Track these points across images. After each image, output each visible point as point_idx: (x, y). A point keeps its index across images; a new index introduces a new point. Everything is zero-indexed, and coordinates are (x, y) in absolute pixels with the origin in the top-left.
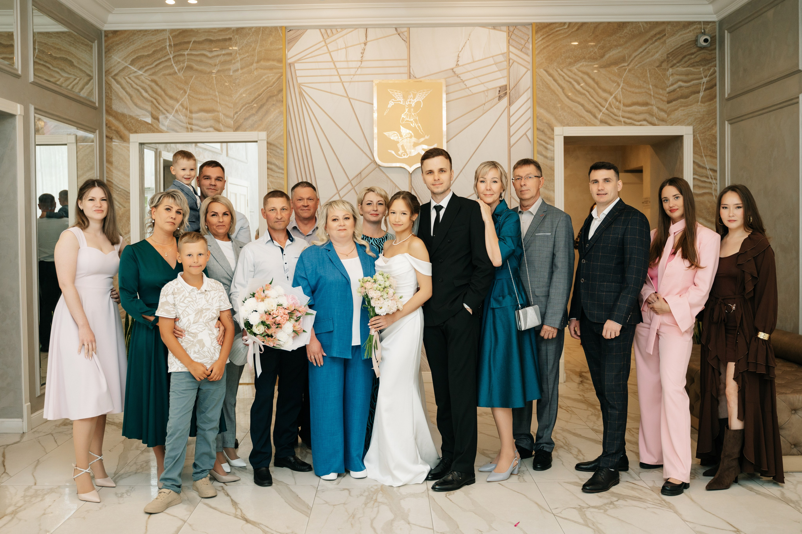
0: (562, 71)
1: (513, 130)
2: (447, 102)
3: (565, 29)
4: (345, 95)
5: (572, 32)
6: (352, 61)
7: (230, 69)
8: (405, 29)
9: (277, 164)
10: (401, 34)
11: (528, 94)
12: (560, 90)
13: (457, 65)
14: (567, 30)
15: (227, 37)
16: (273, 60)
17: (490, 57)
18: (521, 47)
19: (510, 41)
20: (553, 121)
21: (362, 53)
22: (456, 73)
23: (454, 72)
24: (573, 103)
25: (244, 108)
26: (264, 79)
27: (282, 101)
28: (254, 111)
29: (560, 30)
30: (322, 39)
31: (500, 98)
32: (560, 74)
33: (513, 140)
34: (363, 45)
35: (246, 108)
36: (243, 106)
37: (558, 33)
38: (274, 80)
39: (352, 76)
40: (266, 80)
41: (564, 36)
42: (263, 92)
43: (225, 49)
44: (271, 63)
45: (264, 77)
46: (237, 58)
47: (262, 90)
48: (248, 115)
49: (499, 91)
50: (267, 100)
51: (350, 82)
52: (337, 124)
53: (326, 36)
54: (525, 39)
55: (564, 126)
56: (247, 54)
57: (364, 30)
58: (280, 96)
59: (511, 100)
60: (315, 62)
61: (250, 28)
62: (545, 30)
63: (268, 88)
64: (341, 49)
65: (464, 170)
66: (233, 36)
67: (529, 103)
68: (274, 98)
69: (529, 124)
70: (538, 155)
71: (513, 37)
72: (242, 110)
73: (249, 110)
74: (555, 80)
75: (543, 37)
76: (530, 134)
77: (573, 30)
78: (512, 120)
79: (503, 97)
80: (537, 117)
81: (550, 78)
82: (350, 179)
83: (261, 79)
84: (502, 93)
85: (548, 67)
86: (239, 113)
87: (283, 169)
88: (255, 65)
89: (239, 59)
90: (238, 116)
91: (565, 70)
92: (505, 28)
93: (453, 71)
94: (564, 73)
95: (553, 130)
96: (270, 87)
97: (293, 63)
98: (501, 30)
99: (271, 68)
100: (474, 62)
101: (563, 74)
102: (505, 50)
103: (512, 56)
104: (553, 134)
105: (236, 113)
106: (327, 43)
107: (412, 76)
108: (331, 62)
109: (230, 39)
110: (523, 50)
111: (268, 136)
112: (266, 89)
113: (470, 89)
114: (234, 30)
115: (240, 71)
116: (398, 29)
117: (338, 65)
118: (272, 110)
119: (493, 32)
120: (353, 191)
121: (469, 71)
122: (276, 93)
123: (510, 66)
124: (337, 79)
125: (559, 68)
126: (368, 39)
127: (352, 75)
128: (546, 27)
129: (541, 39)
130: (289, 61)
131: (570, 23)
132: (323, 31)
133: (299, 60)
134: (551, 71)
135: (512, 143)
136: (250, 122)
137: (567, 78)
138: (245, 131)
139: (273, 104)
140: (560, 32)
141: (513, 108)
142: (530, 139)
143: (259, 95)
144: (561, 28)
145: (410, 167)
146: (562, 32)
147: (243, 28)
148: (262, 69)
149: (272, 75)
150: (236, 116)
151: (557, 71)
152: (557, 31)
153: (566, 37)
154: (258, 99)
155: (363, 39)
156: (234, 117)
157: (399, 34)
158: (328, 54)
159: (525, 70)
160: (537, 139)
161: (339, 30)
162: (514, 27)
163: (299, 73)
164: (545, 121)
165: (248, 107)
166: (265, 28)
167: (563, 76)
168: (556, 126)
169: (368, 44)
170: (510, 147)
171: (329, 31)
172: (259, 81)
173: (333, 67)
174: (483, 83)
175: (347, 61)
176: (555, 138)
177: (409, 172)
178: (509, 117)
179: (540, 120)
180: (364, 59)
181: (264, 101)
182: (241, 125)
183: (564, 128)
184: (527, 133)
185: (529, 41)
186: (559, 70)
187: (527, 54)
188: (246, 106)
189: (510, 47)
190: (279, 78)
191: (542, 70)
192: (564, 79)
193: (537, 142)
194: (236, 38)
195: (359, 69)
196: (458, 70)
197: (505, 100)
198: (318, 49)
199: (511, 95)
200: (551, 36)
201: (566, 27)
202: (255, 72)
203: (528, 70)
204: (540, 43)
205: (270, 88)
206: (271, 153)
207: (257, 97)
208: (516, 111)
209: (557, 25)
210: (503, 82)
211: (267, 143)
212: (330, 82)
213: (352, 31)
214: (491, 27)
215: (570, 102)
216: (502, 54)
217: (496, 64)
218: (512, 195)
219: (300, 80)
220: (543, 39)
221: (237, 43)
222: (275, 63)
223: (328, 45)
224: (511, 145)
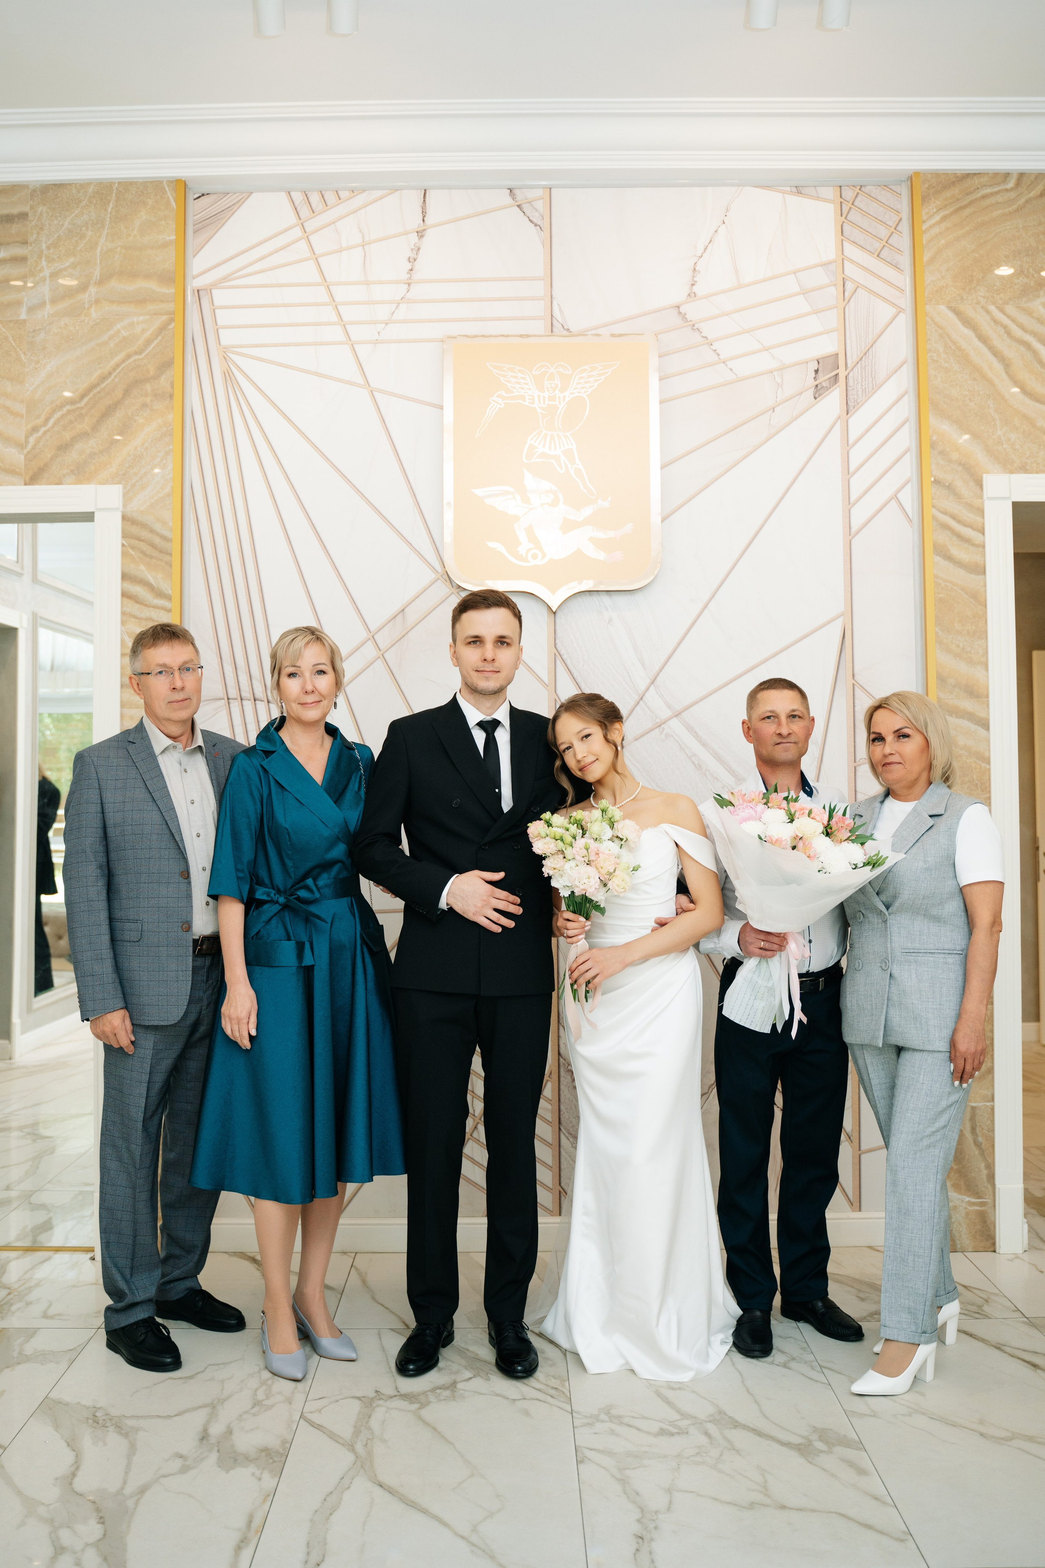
0: (1002, 311)
1: (857, 485)
2: (661, 402)
3: (1007, 190)
4: (361, 380)
5: (1027, 202)
6: (381, 282)
7: (19, 303)
8: (539, 192)
9: (152, 581)
10: (526, 207)
11: (904, 380)
12: (998, 366)
13: (692, 295)
14: (1013, 195)
15: (15, 211)
16: (148, 276)
17: (788, 274)
18: (878, 245)
19: (846, 227)
20: (980, 456)
21: (412, 260)
22: (689, 317)
23: (683, 316)
24: (1037, 405)
25: (58, 415)
26: (119, 331)
27: (171, 396)
28: (85, 425)
29: (992, 194)
30: (292, 219)
31: (818, 391)
32: (996, 322)
33: (859, 516)
34: (414, 237)
35: (63, 416)
36: (54, 411)
37: (988, 202)
38: (147, 334)
39: (380, 327)
40: (124, 333)
41: (1007, 211)
42: (114, 370)
43: (8, 244)
44: (141, 284)
45: (119, 326)
46: (41, 271)
47: (113, 363)
48: (67, 436)
49: (817, 371)
50: (127, 392)
51: (376, 342)
52: (333, 466)
53: (305, 212)
54: (890, 223)
55: (1012, 472)
56: (72, 260)
57: (417, 196)
58: (164, 381)
59: (850, 396)
60: (272, 286)
61: (82, 186)
62: (948, 194)
63: (129, 356)
64: (349, 248)
65: (713, 601)
66: (32, 208)
67: (906, 408)
68: (148, 387)
69: (907, 468)
70: (938, 559)
71: (854, 216)
72: (51, 422)
73: (71, 422)
74: (983, 339)
75: (942, 213)
76: (908, 498)
77: (1031, 195)
78: (857, 456)
79: (827, 388)
80: (933, 446)
81: (967, 332)
82: (373, 628)
83: (112, 332)
84: (823, 378)
85: (962, 299)
86: (43, 429)
87: (169, 598)
88: (93, 290)
89: (47, 273)
90: (38, 441)
91: (1010, 309)
92: (829, 192)
93: (680, 313)
94: (1008, 317)
95: (980, 484)
96: (136, 353)
97: (209, 290)
98: (818, 198)
99: (141, 300)
100: (740, 286)
101: (1007, 321)
102: (831, 253)
103: (851, 270)
104: (981, 497)
105: (35, 429)
106: (307, 230)
107: (557, 325)
108: (318, 285)
109: (23, 216)
110: (884, 254)
111: (127, 497)
112: (123, 361)
113: (730, 364)
114: (34, 191)
115: (49, 309)
116: (517, 192)
117: (340, 293)
118: (141, 421)
119: (794, 201)
120: (379, 663)
121: (728, 314)
122: (152, 372)
123: (845, 298)
124: (337, 333)
125: (994, 303)
126: (429, 220)
127: (381, 322)
128: (953, 183)
129: (937, 218)
130: (198, 283)
131: (1022, 175)
132: (298, 196)
133: (225, 279)
134: (970, 312)
135: (856, 524)
136: (73, 455)
137: (1018, 332)
138: (60, 483)
139: (145, 405)
140: (993, 200)
141: (858, 421)
142: (910, 515)
143: (103, 378)
144: (996, 189)
145: (553, 591)
146: (999, 198)
147: (59, 186)
148: (113, 302)
149: (141, 318)
150: (32, 440)
151: (988, 312)
152: (984, 197)
153: (1010, 213)
154: (98, 389)
155: (415, 221)
156: (27, 442)
157: (518, 206)
158: (311, 264)
159: (892, 311)
160: (934, 511)
161: (343, 194)
162: (857, 190)
163: (223, 317)
164: (955, 456)
165: (69, 412)
166: (126, 185)
167: (1005, 327)
168: (987, 473)
169: (429, 233)
170: (850, 534)
171: (315, 198)
172: (105, 337)
173: (326, 298)
174: (767, 349)
175: (367, 283)
176: (988, 506)
177: (549, 608)
178: (847, 445)
179: (941, 453)
180: (416, 276)
181: (119, 393)
182: (46, 465)
183: (1014, 477)
184: (899, 496)
185: (899, 228)
186: (992, 308)
187: (896, 267)
188: (65, 410)
189: (846, 244)
190: (163, 328)
191: (942, 308)
192: (1009, 333)
193: (934, 518)
194: (41, 214)
195: (403, 306)
196: (693, 311)
197: (834, 399)
198: (283, 248)
199: (851, 383)
200: (968, 211)
201: (1011, 184)
202: (93, 310)
203: (900, 310)
204: (937, 230)
205: (137, 357)
206: (133, 548)
207: (98, 384)
208: (867, 431)
209: (984, 180)
210: (828, 346)
211: (124, 518)
212: (315, 344)
213: (381, 198)
214: (788, 189)
215: (1028, 401)
216: (824, 265)
217: (805, 292)
218: (857, 678)
219: (227, 338)
220: (944, 219)
221: (42, 229)
222: (153, 286)
223: (311, 238)
224: (854, 530)
